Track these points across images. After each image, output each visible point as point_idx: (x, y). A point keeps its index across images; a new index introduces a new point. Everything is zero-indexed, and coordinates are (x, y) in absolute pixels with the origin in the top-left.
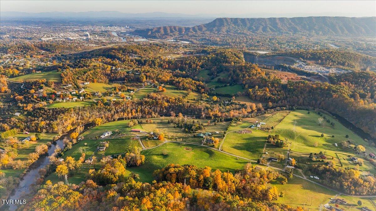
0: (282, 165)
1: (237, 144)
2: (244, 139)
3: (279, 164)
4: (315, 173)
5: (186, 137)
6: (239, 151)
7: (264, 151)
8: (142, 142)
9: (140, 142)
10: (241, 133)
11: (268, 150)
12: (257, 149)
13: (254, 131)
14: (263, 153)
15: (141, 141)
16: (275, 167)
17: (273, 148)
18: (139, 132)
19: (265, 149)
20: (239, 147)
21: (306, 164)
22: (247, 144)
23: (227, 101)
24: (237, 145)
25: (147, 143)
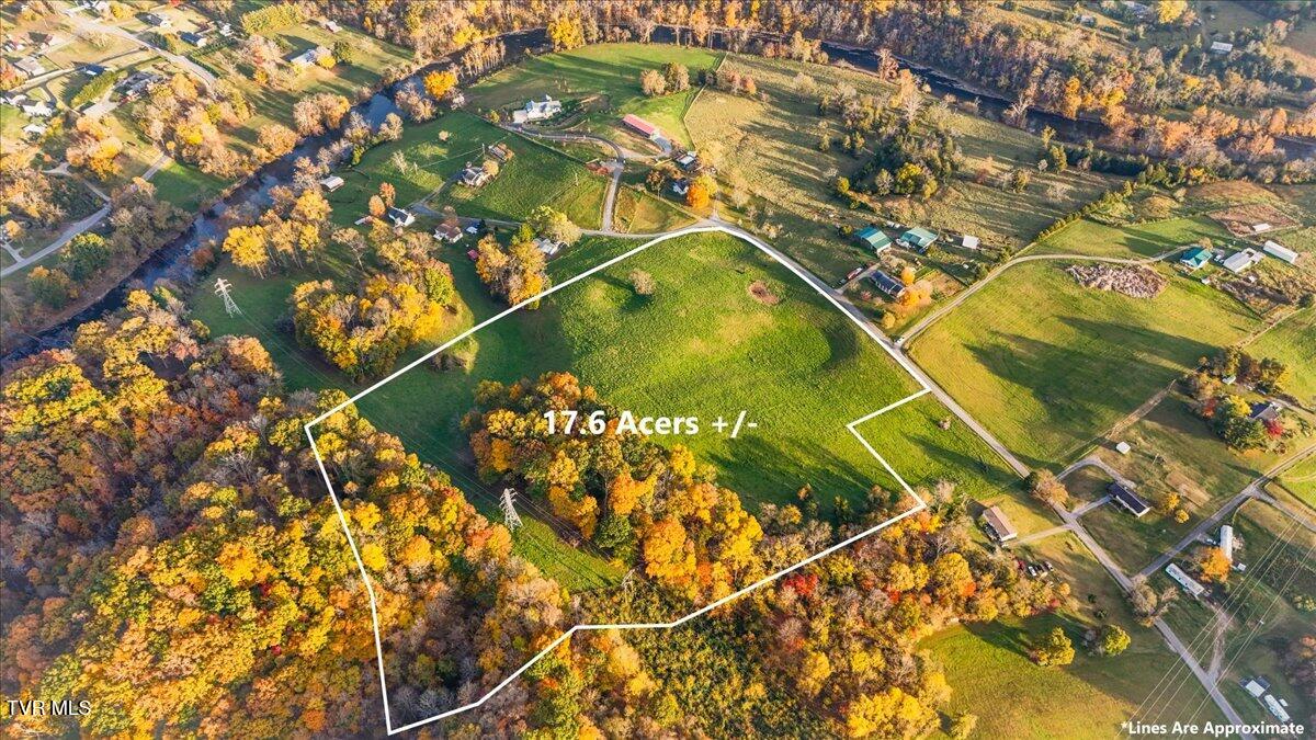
0: (1145, 545)
1: (1018, 338)
2: (1072, 322)
3: (1134, 537)
4: (1293, 681)
5: (810, 221)
6: (994, 379)
7: (1119, 426)
8: (616, 194)
9: (613, 189)
10: (1087, 283)
11: (1148, 434)
12: (1091, 406)
13: (1182, 286)
14: (1100, 442)
15: (618, 187)
16: (1099, 540)
17: (1187, 431)
18: (648, 136)
19: (1134, 418)
20: (1010, 357)
21: (1290, 601)
22: (1070, 354)
23: (1226, 40)
24: (1013, 346)
25: (633, 204)
